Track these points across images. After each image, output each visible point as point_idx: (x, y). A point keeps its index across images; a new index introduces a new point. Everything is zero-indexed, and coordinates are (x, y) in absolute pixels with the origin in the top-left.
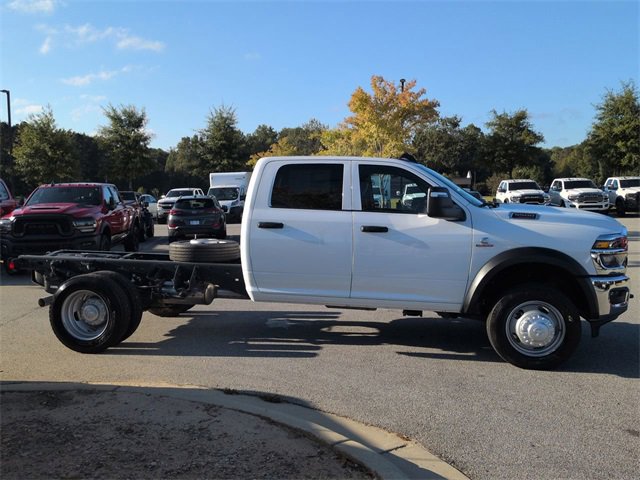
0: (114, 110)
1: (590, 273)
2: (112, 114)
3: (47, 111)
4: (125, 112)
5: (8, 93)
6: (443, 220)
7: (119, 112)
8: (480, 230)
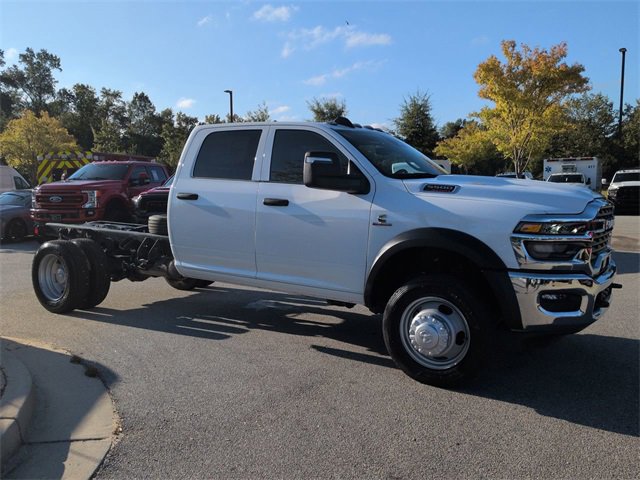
0: (318, 104)
1: (508, 267)
2: (316, 108)
3: (264, 107)
4: (327, 106)
5: (231, 93)
6: (345, 194)
7: (323, 106)
8: (380, 206)
